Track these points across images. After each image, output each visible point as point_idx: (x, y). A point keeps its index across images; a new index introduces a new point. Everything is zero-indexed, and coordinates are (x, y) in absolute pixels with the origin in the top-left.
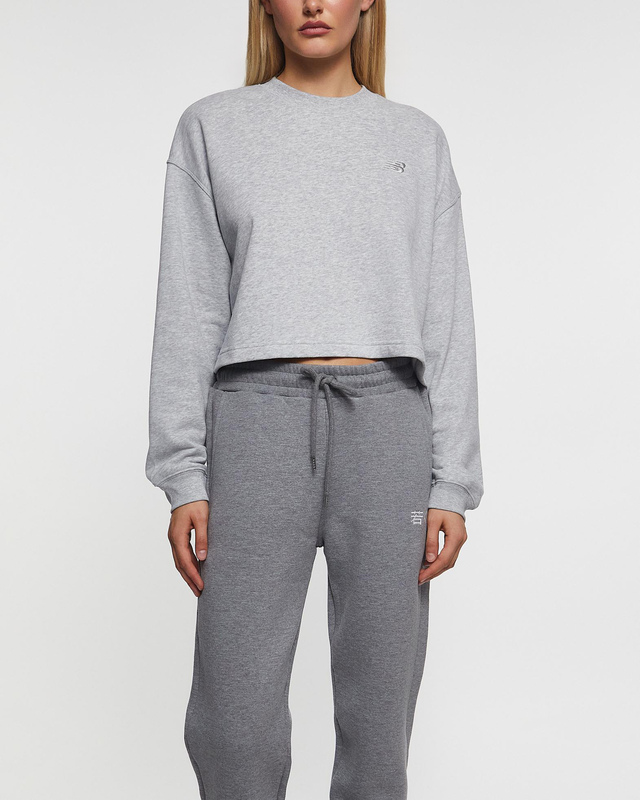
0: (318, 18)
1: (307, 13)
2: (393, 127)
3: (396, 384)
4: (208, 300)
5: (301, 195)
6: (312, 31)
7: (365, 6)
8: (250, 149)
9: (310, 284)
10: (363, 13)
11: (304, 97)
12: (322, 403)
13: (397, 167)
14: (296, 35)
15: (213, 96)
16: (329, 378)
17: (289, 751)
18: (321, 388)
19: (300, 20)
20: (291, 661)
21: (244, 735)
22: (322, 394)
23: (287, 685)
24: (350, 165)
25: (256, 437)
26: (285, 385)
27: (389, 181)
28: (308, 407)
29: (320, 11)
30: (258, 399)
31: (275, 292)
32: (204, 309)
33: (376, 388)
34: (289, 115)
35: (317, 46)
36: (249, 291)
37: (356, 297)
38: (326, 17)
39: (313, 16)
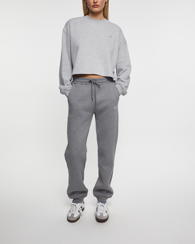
0: (97, 4)
1: (94, 3)
3: (109, 82)
6: (95, 6)
7: (106, 1)
10: (106, 3)
12: (93, 86)
13: (110, 37)
14: (92, 7)
16: (95, 81)
17: (86, 157)
18: (93, 83)
19: (93, 4)
20: (87, 138)
21: (76, 153)
22: (94, 84)
23: (86, 143)
24: (100, 35)
25: (79, 93)
26: (86, 82)
27: (107, 40)
28: (91, 87)
29: (97, 2)
30: (80, 85)
31: (82, 60)
33: (105, 83)
35: (96, 9)
38: (98, 4)
39: (96, 3)
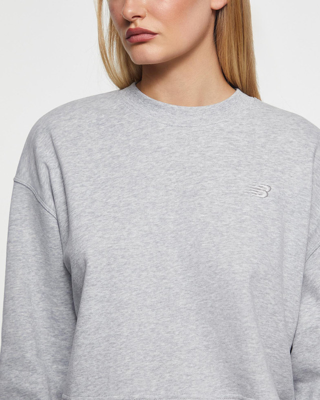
2: (263, 140)
4: (63, 329)
5: (146, 228)
8: (95, 171)
9: (153, 330)
11: (160, 107)
15: (65, 106)
27: (247, 209)
32: (61, 337)
34: (142, 129)
36: (84, 338)
37: (205, 343)
